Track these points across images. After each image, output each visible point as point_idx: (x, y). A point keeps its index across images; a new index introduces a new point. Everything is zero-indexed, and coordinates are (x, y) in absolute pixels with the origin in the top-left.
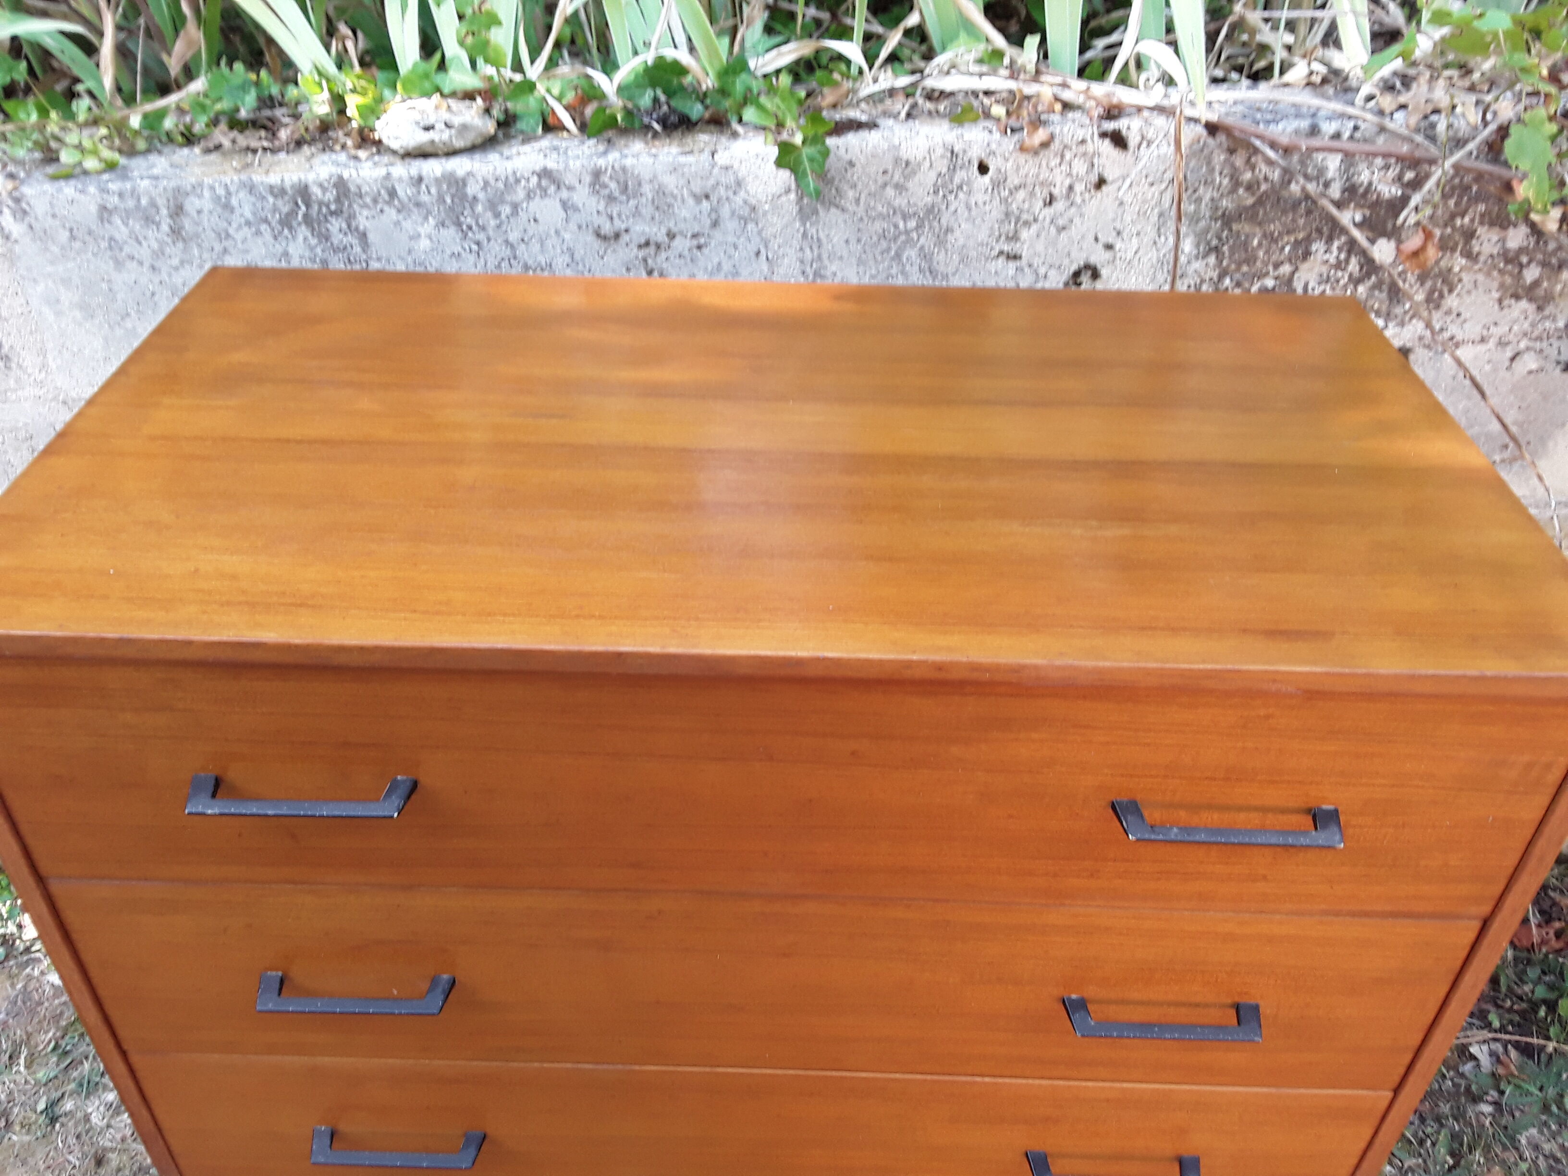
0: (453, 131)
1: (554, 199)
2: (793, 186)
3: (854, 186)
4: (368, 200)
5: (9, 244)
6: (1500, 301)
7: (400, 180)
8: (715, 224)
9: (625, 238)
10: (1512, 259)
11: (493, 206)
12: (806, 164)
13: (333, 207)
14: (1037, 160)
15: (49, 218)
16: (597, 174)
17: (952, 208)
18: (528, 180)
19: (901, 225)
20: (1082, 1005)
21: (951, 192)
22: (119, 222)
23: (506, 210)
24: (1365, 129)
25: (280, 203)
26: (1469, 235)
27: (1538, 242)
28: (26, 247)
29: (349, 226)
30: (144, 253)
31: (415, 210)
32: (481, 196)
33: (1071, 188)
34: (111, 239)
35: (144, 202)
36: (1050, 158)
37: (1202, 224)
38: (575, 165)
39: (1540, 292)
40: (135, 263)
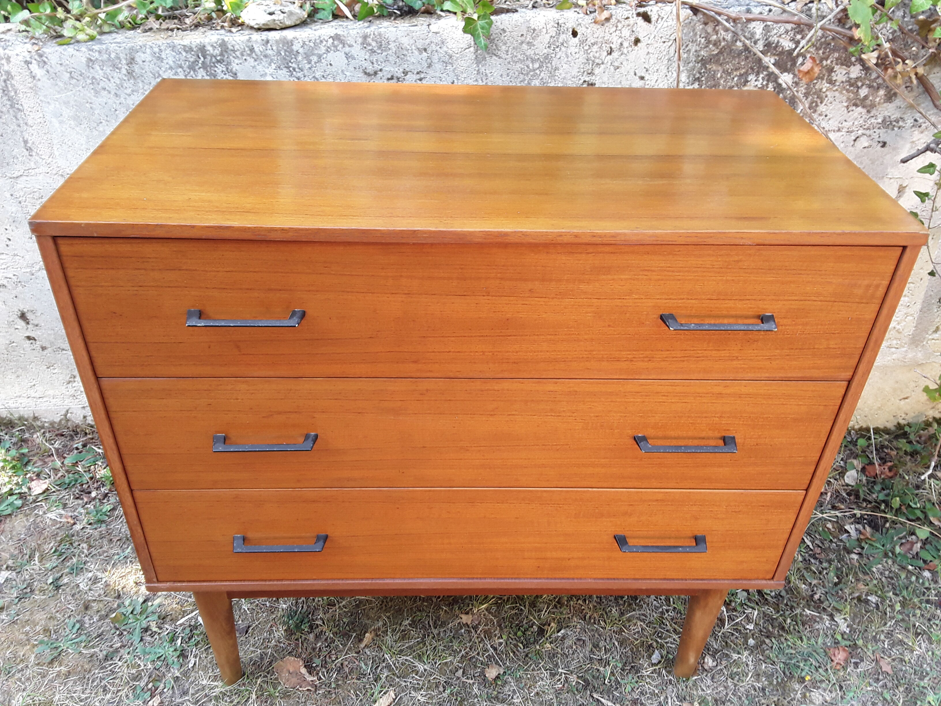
0: (285, 15)
1: (341, 52)
2: (473, 43)
3: (505, 44)
4: (238, 53)
5: (35, 81)
6: (847, 107)
7: (256, 41)
8: (430, 66)
9: (380, 74)
10: (852, 83)
11: (307, 56)
12: (480, 30)
13: (218, 58)
14: (603, 28)
15: (59, 66)
16: (365, 37)
17: (558, 57)
18: (327, 41)
19: (531, 65)
20: (644, 439)
21: (557, 47)
22: (98, 68)
23: (314, 59)
24: (775, 11)
25: (189, 56)
26: (831, 70)
27: (866, 74)
28: (45, 83)
29: (227, 69)
30: (111, 86)
31: (264, 60)
32: (301, 50)
33: (621, 44)
34: (93, 78)
35: (113, 56)
36: (610, 27)
37: (691, 65)
38: (353, 32)
39: (868, 102)
40: (106, 92)
